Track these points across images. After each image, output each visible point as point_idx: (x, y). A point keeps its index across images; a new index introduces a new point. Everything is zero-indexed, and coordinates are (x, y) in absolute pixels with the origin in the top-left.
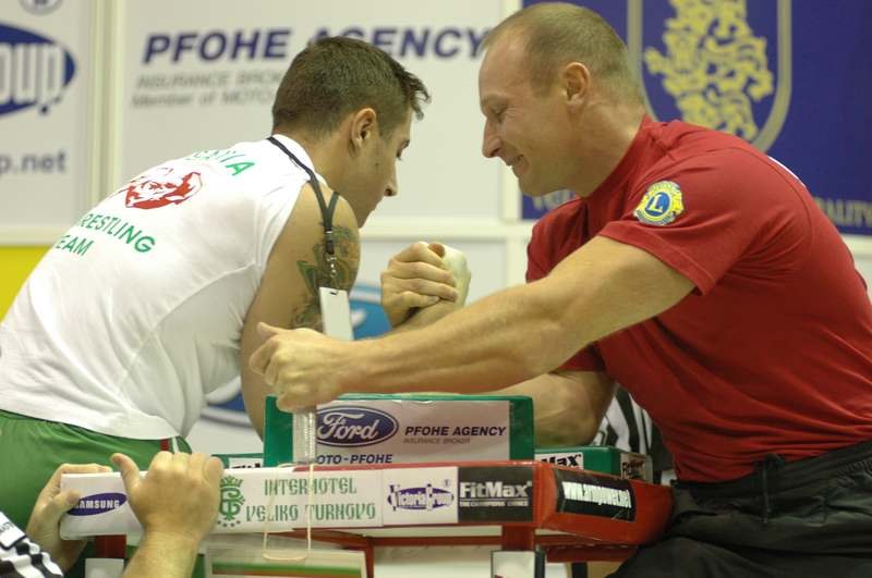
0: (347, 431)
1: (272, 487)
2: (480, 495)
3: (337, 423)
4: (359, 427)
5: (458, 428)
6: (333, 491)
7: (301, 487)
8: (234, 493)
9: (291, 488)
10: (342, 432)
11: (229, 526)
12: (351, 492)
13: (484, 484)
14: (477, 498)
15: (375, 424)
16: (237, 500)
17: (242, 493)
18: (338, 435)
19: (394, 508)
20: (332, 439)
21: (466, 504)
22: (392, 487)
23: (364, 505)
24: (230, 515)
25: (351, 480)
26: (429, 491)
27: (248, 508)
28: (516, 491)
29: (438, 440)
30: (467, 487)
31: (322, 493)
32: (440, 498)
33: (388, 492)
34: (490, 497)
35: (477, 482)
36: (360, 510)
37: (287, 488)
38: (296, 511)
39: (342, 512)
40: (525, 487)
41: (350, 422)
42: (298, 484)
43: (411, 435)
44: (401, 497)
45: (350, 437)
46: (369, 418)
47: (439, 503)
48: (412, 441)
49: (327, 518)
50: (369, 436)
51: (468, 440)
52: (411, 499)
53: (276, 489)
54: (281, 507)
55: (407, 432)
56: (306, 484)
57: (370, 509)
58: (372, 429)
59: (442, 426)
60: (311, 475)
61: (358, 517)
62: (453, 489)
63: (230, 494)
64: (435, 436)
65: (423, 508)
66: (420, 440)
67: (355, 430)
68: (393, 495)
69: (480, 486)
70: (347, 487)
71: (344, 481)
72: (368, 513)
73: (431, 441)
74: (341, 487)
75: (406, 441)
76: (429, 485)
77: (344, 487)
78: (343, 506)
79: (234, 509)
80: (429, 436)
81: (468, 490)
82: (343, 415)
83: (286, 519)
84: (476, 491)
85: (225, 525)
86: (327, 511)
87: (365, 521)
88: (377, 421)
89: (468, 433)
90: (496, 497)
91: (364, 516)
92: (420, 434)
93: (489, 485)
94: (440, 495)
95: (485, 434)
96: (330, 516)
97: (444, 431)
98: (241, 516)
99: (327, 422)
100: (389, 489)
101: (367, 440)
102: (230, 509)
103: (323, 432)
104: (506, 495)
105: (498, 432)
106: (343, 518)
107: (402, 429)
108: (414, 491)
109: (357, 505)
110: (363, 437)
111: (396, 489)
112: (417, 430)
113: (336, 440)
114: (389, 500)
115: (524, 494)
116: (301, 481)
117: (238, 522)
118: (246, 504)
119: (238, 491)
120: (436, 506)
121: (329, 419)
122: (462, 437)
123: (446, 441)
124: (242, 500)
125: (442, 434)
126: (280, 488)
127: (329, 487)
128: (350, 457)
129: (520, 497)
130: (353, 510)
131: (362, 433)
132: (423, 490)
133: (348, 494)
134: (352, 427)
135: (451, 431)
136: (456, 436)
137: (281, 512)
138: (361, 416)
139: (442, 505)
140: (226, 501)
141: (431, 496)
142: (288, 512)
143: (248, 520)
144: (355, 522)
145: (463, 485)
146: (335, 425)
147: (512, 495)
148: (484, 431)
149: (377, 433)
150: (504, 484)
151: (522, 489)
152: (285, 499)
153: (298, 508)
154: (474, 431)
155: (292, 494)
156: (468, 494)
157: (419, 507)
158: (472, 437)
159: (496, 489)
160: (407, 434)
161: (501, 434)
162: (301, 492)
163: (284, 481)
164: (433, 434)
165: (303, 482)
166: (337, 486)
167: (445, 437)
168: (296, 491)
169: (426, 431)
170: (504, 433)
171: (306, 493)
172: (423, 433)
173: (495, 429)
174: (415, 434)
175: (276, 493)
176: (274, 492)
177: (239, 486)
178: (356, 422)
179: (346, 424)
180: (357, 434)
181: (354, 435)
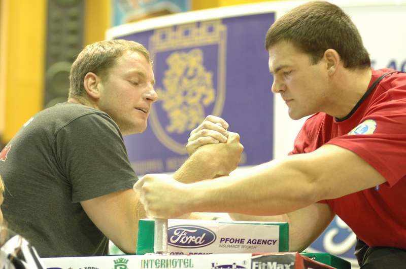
0: (187, 239)
1: (145, 264)
3: (182, 234)
4: (194, 237)
5: (250, 240)
6: (180, 267)
7: (162, 264)
8: (123, 267)
9: (156, 264)
10: (184, 240)
12: (190, 267)
13: (266, 263)
15: (203, 236)
17: (128, 267)
18: (182, 241)
20: (178, 243)
22: (213, 264)
25: (190, 260)
26: (234, 267)
28: (284, 268)
29: (238, 246)
30: (256, 264)
31: (174, 267)
33: (211, 267)
35: (263, 262)
37: (154, 264)
40: (290, 265)
41: (189, 234)
42: (160, 262)
43: (223, 243)
45: (189, 242)
46: (200, 232)
48: (224, 246)
50: (200, 242)
51: (255, 247)
53: (147, 265)
55: (221, 241)
56: (164, 262)
58: (201, 239)
59: (241, 238)
62: (248, 266)
63: (121, 268)
64: (237, 243)
66: (228, 246)
67: (192, 238)
68: (213, 268)
69: (264, 264)
70: (188, 264)
71: (186, 261)
73: (234, 247)
74: (184, 264)
75: (220, 246)
76: (234, 264)
77: (186, 264)
80: (234, 244)
81: (257, 266)
82: (185, 230)
84: (262, 266)
88: (204, 234)
89: (256, 242)
92: (228, 243)
93: (269, 263)
94: (240, 268)
95: (265, 243)
97: (242, 241)
99: (175, 234)
100: (211, 265)
101: (198, 244)
103: (174, 239)
105: (272, 242)
107: (218, 240)
108: (225, 267)
110: (196, 243)
111: (215, 265)
112: (227, 240)
113: (181, 244)
119: (126, 267)
121: (177, 232)
122: (252, 244)
123: (243, 247)
125: (241, 243)
126: (150, 265)
127: (178, 264)
131: (196, 240)
132: (231, 266)
133: (189, 267)
134: (191, 237)
135: (246, 242)
136: (249, 244)
138: (196, 231)
145: (254, 263)
146: (180, 235)
148: (265, 242)
149: (204, 241)
150: (277, 264)
151: (288, 267)
154: (259, 242)
155: (156, 268)
156: (257, 268)
158: (256, 245)
159: (273, 266)
160: (221, 242)
161: (274, 244)
162: (162, 267)
163: (152, 260)
164: (235, 242)
165: (163, 261)
166: (182, 264)
167: (243, 244)
168: (159, 266)
169: (232, 241)
170: (275, 243)
171: (164, 267)
172: (230, 242)
173: (271, 241)
174: (226, 242)
175: (148, 267)
176: (146, 267)
177: (126, 263)
178: (192, 234)
179: (187, 235)
180: (193, 241)
181: (191, 241)
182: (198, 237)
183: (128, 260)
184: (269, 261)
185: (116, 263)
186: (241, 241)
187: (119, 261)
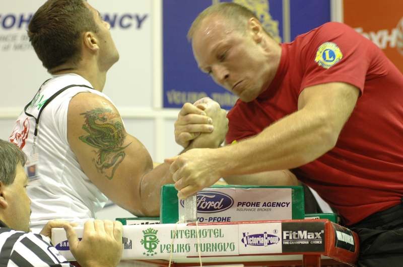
0: (207, 204)
1: (175, 235)
2: (294, 238)
3: (201, 200)
4: (213, 203)
5: (265, 203)
6: (210, 237)
7: (192, 234)
8: (153, 237)
9: (186, 234)
10: (204, 205)
11: (150, 255)
12: (221, 236)
14: (293, 239)
15: (222, 201)
16: (154, 241)
17: (157, 238)
18: (202, 206)
19: (246, 246)
20: (198, 209)
21: (287, 243)
22: (244, 234)
23: (228, 244)
24: (150, 250)
25: (220, 230)
26: (265, 236)
27: (161, 245)
28: (315, 236)
29: (254, 210)
30: (287, 233)
31: (204, 237)
32: (272, 240)
33: (242, 236)
34: (300, 239)
35: (293, 231)
36: (226, 246)
37: (183, 234)
38: (189, 247)
39: (216, 248)
40: (320, 233)
41: (208, 200)
42: (190, 233)
43: (240, 207)
44: (250, 239)
46: (218, 197)
47: (271, 242)
48: (241, 210)
49: (207, 251)
50: (218, 207)
51: (270, 210)
52: (255, 240)
53: (177, 235)
54: (180, 245)
56: (194, 233)
57: (232, 246)
58: (219, 205)
59: (257, 202)
60: (198, 228)
61: (225, 250)
62: (279, 234)
63: (150, 238)
64: (253, 207)
65: (262, 245)
66: (245, 209)
67: (211, 204)
68: (245, 238)
69: (295, 233)
70: (219, 234)
71: (216, 231)
72: (231, 248)
73: (251, 210)
74: (215, 234)
75: (238, 210)
76: (265, 233)
77: (217, 234)
78: (216, 244)
79: (153, 246)
80: (250, 207)
81: (288, 235)
82: (204, 196)
83: (184, 251)
84: (293, 236)
85: (148, 255)
86: (207, 247)
87: (229, 252)
88: (223, 199)
89: (270, 205)
90: (303, 239)
91: (228, 249)
92: (245, 206)
93: (300, 232)
94: (271, 237)
95: (279, 206)
96: (209, 250)
98: (157, 250)
101: (217, 209)
102: (150, 246)
104: (309, 238)
106: (216, 251)
107: (236, 203)
108: (257, 236)
109: (224, 244)
110: (215, 208)
111: (246, 235)
112: (243, 204)
113: (201, 209)
114: (243, 241)
115: (320, 237)
116: (191, 231)
117: (156, 253)
118: (160, 243)
119: (156, 237)
120: (269, 243)
122: (267, 207)
123: (258, 210)
124: (158, 241)
125: (257, 206)
126: (179, 235)
127: (208, 234)
128: (208, 219)
129: (317, 238)
130: (222, 246)
131: (215, 205)
132: (262, 236)
133: (219, 237)
134: (210, 202)
135: (261, 205)
136: (264, 207)
137: (181, 248)
138: (214, 196)
139: (273, 243)
140: (148, 242)
141: (266, 238)
142: (184, 248)
143: (162, 252)
144: (223, 253)
145: (285, 233)
146: (200, 201)
147: (313, 237)
148: (279, 204)
149: (222, 206)
151: (318, 235)
152: (183, 241)
153: (190, 245)
154: (273, 205)
155: (187, 238)
156: (288, 238)
157: (259, 244)
158: (271, 207)
159: (303, 234)
160: (238, 206)
161: (287, 206)
162: (192, 237)
163: (181, 231)
164: (252, 206)
165: (193, 231)
166: (212, 234)
167: (258, 207)
168: (189, 236)
169: (248, 204)
170: (289, 205)
171: (195, 237)
172: (247, 206)
173: (285, 203)
174: (243, 206)
175: (177, 237)
176: (176, 237)
177: (156, 233)
178: (211, 200)
179: (206, 201)
180: (212, 206)
181: (211, 206)
182: (217, 202)
183: (157, 231)
184: (300, 230)
185: (145, 234)
186: (257, 204)
187: (148, 231)
